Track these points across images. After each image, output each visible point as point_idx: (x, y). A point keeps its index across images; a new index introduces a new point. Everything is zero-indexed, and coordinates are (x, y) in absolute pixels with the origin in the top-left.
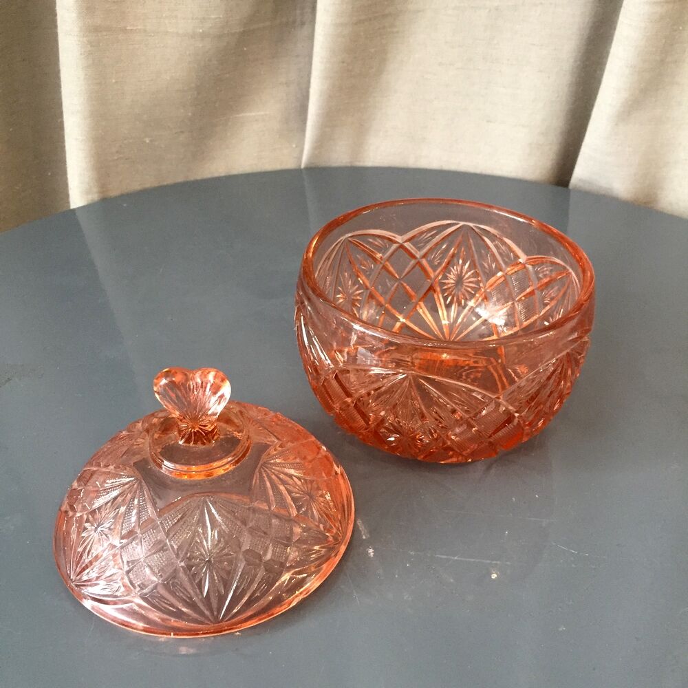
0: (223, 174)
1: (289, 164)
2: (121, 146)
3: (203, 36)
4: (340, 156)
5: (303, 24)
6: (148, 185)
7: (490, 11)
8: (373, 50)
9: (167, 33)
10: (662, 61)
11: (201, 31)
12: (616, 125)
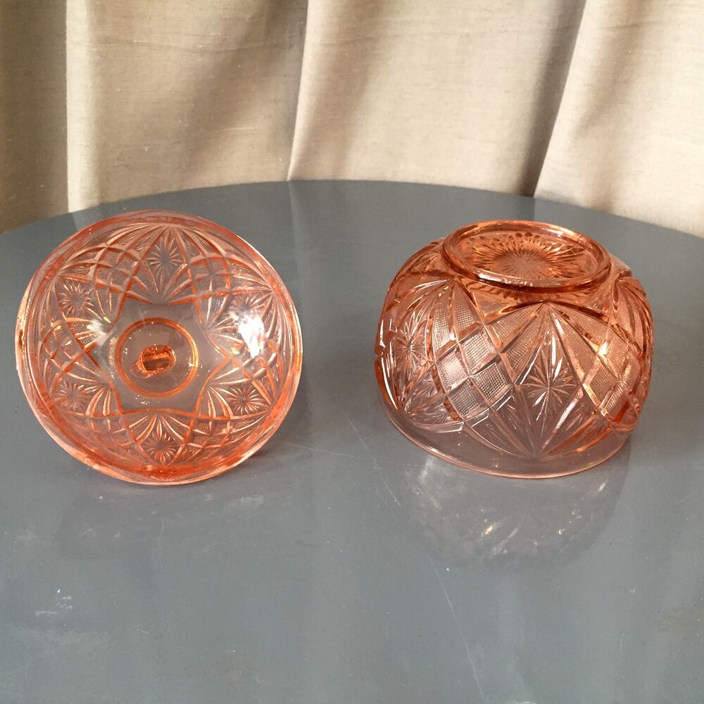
0: (213, 185)
1: (276, 177)
2: (121, 154)
3: (202, 52)
4: (323, 170)
5: (291, 46)
6: (145, 193)
7: (461, 37)
8: (355, 70)
9: (169, 47)
10: (614, 82)
11: (201, 46)
12: (576, 138)
